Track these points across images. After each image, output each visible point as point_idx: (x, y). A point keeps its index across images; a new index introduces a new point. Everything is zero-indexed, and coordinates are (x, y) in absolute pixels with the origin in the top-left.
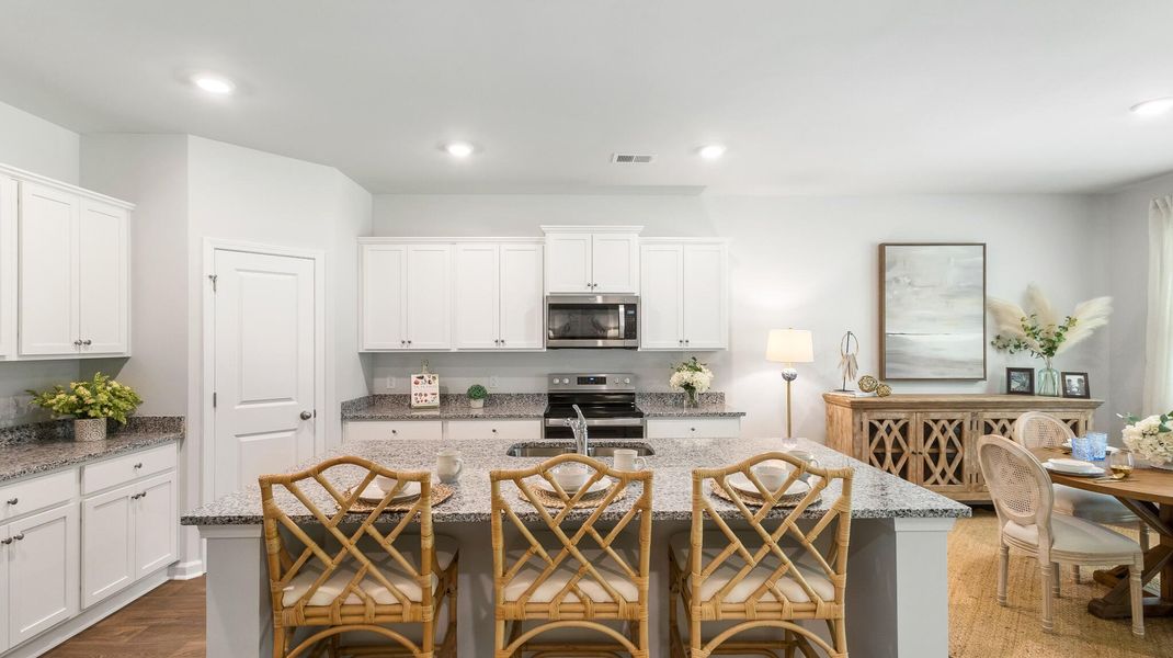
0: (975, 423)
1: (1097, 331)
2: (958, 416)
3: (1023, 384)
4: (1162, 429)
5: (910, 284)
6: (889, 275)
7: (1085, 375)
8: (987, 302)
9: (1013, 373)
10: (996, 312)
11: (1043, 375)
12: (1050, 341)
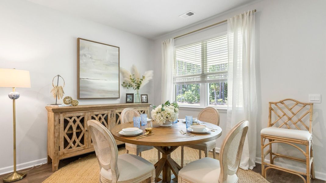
0: (113, 114)
1: (150, 81)
2: (106, 112)
3: (131, 99)
4: (163, 110)
5: (91, 57)
6: (81, 52)
7: (147, 95)
8: (120, 69)
9: (128, 96)
10: (123, 73)
11: (136, 96)
12: (138, 84)
